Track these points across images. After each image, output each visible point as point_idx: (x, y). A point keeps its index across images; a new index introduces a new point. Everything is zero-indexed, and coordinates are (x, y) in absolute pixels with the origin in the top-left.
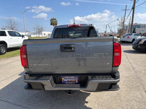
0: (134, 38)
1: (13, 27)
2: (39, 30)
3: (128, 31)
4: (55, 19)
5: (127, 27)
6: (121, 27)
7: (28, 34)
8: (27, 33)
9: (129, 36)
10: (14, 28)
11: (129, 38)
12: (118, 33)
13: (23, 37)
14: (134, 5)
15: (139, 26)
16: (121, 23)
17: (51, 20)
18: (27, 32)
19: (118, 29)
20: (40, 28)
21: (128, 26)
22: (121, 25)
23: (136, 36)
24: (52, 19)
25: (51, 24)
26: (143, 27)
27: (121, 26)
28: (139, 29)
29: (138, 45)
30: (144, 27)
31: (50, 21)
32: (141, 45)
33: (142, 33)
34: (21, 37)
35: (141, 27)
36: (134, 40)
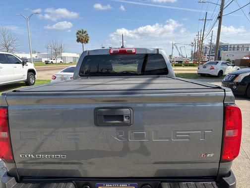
0: (221, 69)
1: (8, 44)
2: (56, 50)
3: (208, 56)
4: (85, 32)
5: (206, 48)
6: (196, 48)
7: (36, 57)
8: (34, 56)
9: (213, 66)
10: (10, 45)
11: (213, 69)
12: (191, 58)
13: (23, 65)
14: (221, 13)
15: (226, 47)
16: (197, 42)
17: (78, 33)
18: (35, 52)
19: (192, 52)
20: (57, 47)
21: (208, 47)
22: (197, 44)
23: (225, 66)
24: (80, 32)
25: (78, 40)
26: (232, 49)
27: (197, 46)
28: (226, 52)
29: (233, 83)
30: (234, 50)
31: (76, 36)
32: (237, 84)
33: (232, 59)
34: (21, 65)
35: (229, 49)
36: (221, 72)
